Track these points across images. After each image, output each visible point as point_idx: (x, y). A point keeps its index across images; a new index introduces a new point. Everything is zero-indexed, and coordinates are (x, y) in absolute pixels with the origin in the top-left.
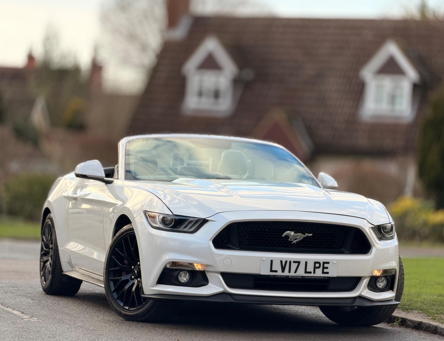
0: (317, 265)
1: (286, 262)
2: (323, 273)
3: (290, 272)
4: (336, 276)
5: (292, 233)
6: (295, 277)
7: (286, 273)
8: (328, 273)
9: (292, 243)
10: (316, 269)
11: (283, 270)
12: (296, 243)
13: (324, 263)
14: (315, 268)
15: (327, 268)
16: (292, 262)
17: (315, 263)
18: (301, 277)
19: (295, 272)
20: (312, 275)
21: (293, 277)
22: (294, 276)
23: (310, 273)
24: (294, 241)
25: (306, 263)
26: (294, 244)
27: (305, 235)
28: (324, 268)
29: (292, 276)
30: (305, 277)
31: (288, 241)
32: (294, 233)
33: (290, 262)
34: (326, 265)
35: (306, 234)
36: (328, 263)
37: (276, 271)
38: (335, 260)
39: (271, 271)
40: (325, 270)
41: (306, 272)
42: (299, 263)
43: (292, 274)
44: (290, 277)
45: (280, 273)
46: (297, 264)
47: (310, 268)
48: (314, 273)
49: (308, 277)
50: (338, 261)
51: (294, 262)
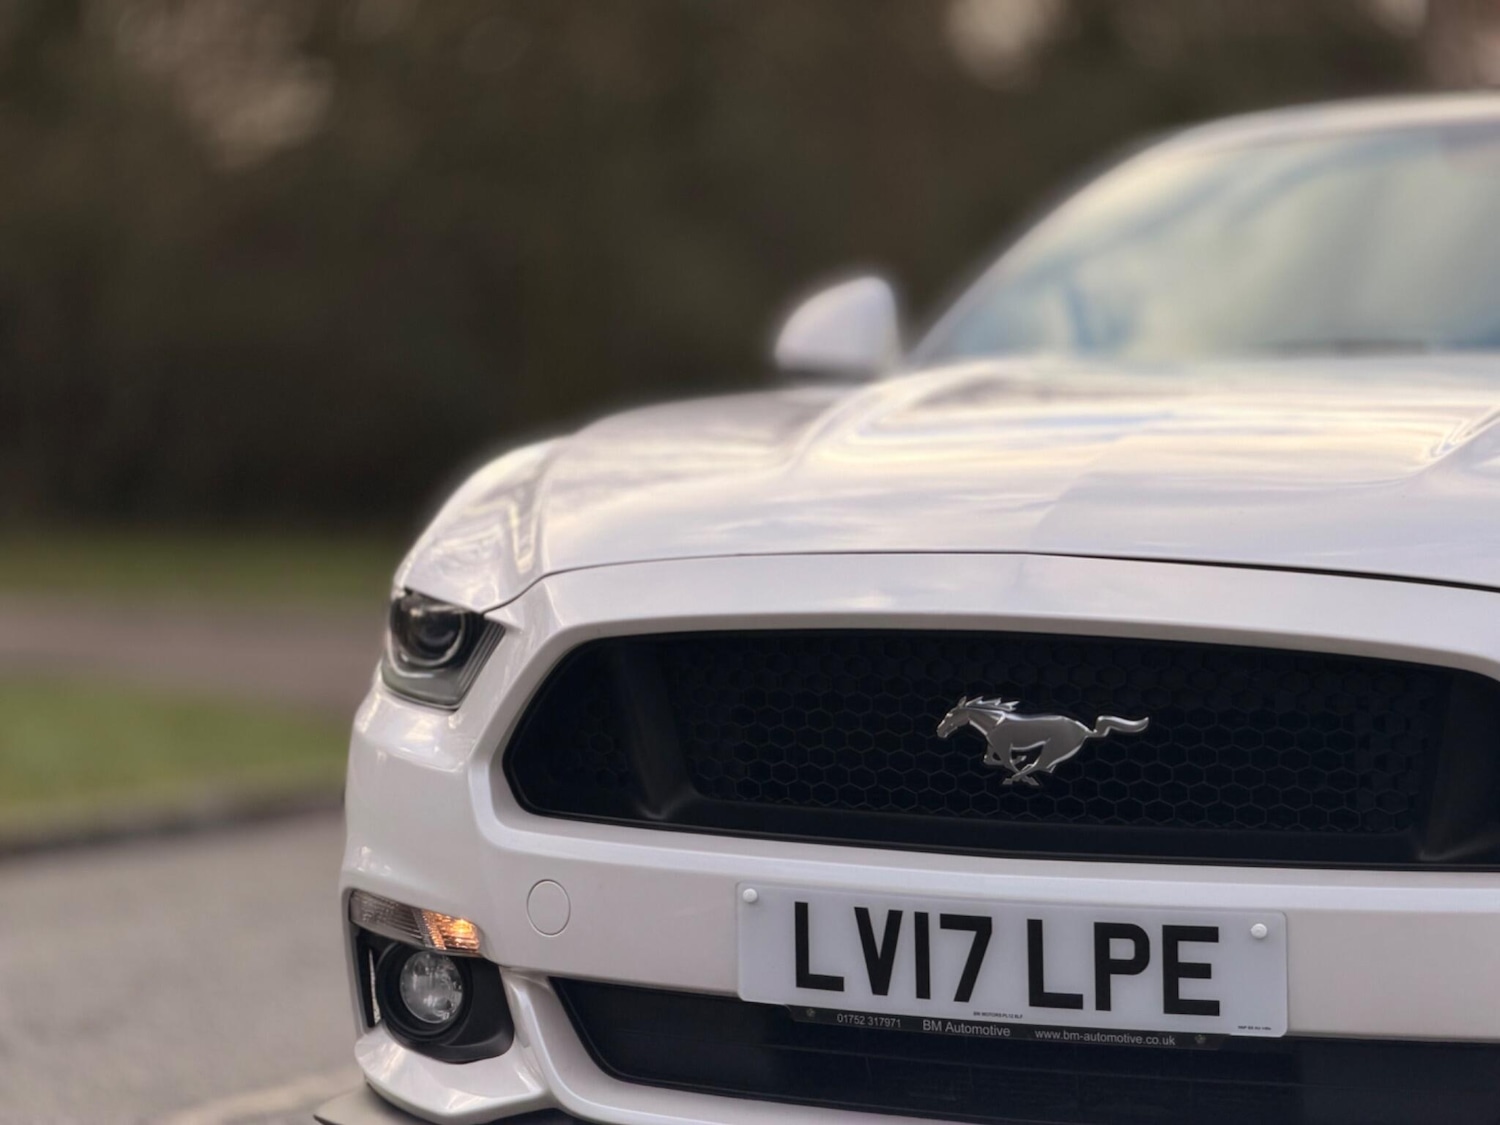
0: (1122, 949)
1: (894, 918)
2: (1174, 1004)
3: (923, 990)
4: (1278, 1032)
5: (1004, 713)
6: (962, 1029)
7: (901, 1000)
8: (1211, 1008)
9: (1007, 782)
10: (1117, 981)
11: (880, 981)
12: (1033, 783)
13: (1174, 935)
14: (1106, 967)
15: (1203, 971)
16: (934, 923)
17: (1105, 933)
18: (1006, 1032)
19: (964, 993)
20: (1088, 1017)
21: (949, 1026)
22: (957, 1023)
23: (1074, 1002)
24: (1020, 766)
25: (1035, 929)
26: (1021, 787)
27: (1091, 724)
28: (1175, 970)
29: (945, 1021)
30: (1039, 1035)
31: (978, 765)
32: (1017, 711)
33: (921, 920)
34: (1189, 952)
35: (1100, 718)
36: (1209, 934)
37: (835, 984)
38: (1260, 914)
39: (805, 979)
40: (1190, 989)
41: (1038, 996)
42: (980, 927)
43: (942, 1005)
44: (926, 1027)
45: (857, 997)
46: (968, 937)
47: (1069, 969)
48: (1104, 1002)
49: (1057, 1036)
50: (1286, 921)
51: (950, 922)
